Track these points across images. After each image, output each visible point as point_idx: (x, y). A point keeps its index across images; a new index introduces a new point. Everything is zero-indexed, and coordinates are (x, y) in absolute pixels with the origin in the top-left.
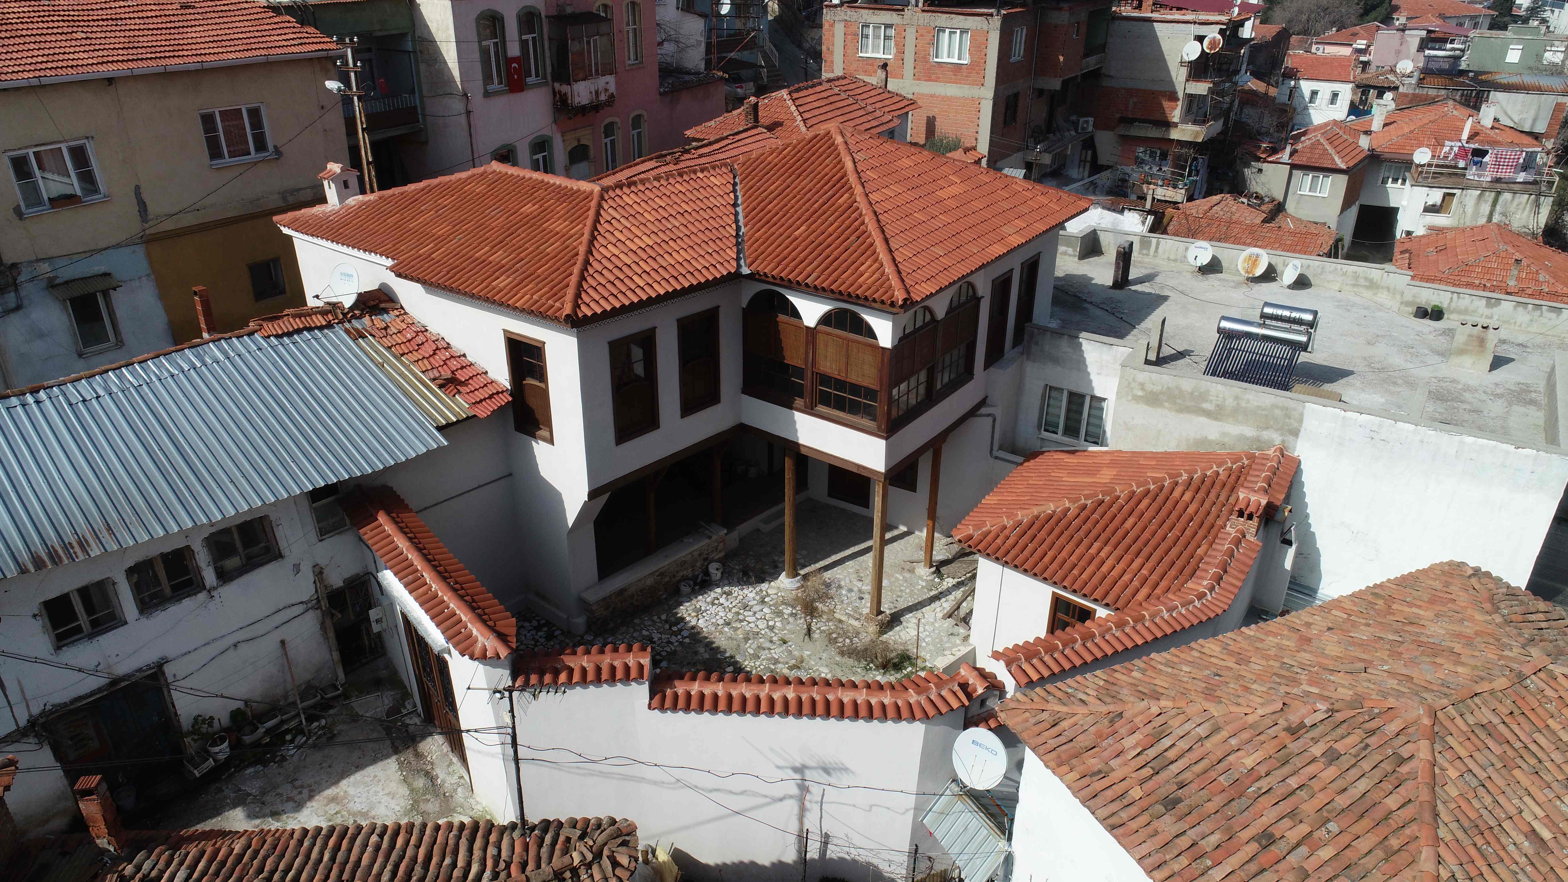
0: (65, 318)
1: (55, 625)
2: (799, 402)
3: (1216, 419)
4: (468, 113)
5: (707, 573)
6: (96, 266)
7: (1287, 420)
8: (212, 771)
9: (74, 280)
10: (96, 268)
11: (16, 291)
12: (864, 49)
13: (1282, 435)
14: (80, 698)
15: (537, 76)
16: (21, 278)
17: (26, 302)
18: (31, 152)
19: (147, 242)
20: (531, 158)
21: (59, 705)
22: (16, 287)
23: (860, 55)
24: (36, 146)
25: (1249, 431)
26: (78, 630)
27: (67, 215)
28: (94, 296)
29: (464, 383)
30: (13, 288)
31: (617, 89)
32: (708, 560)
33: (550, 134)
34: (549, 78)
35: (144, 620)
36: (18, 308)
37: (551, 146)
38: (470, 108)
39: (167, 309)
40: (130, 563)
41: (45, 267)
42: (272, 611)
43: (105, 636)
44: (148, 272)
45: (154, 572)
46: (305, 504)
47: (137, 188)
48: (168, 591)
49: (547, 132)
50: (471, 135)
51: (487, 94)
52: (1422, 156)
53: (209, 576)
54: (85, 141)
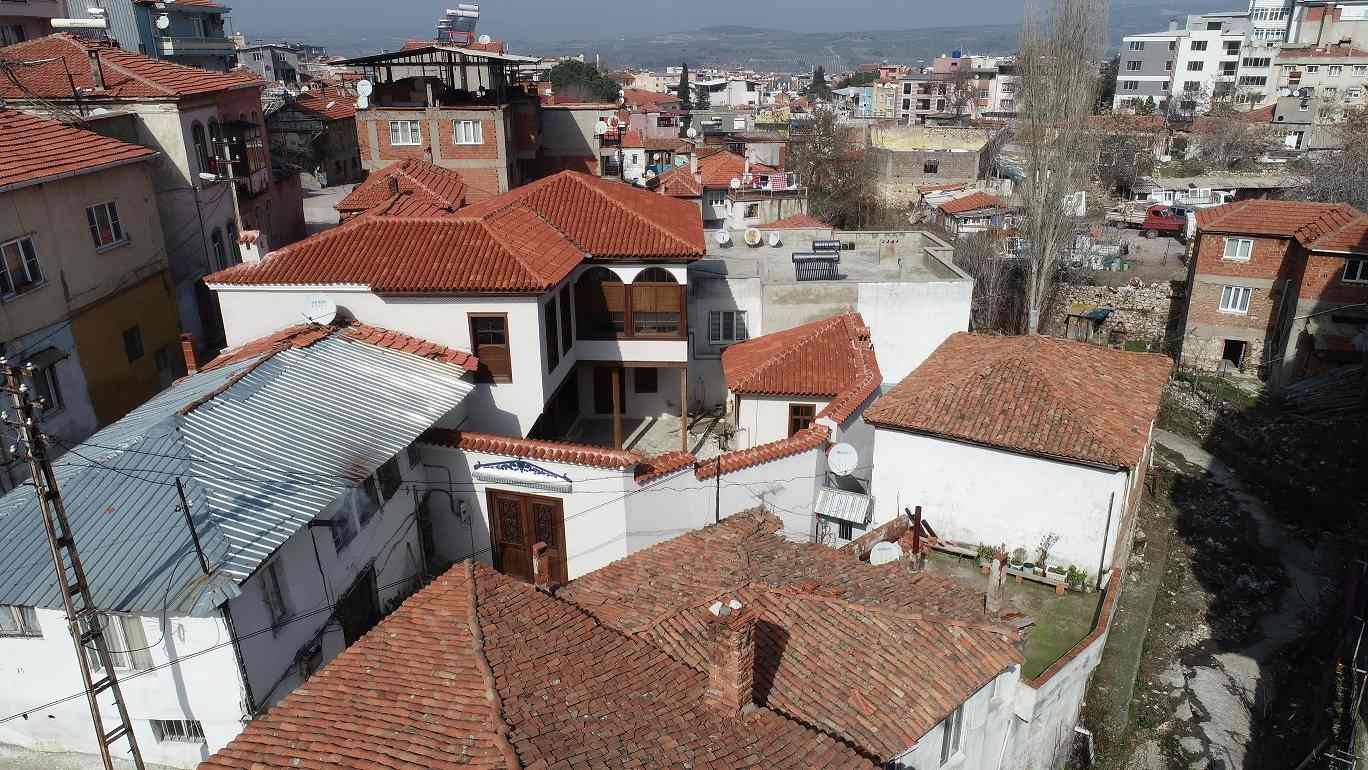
2: (619, 335)
7: (851, 295)
12: (395, 140)
13: (850, 303)
18: (2, 248)
19: (71, 318)
23: (393, 144)
24: (5, 242)
27: (26, 299)
42: (403, 521)
44: (73, 344)
47: (62, 273)
50: (201, 221)
52: (735, 184)
53: (380, 497)
54: (30, 236)
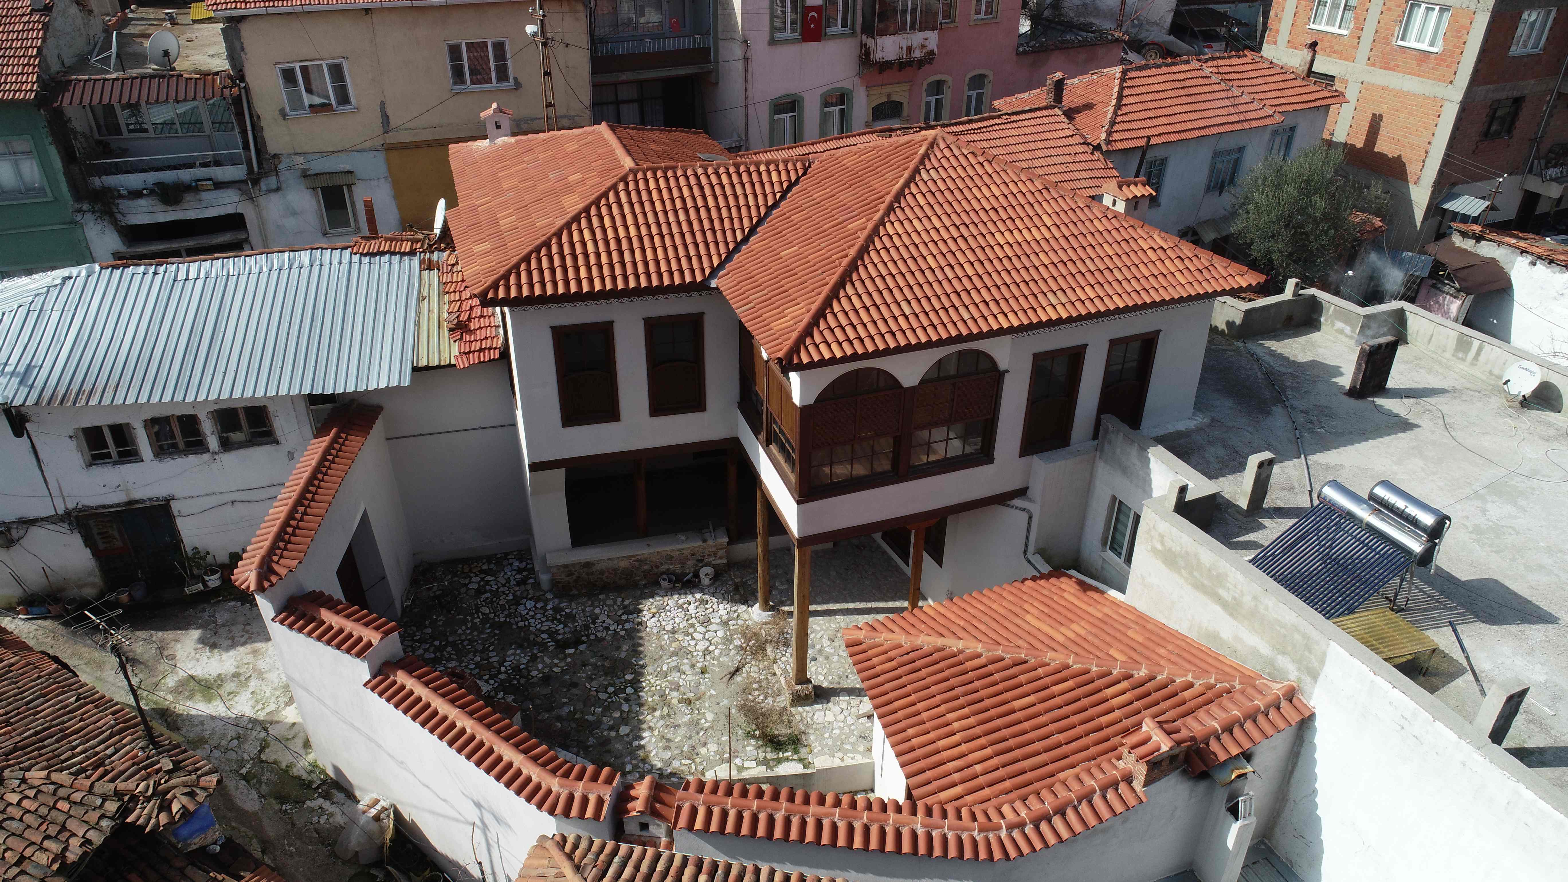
0: (314, 203)
1: (91, 448)
3: (1231, 615)
4: (746, 59)
5: (696, 575)
6: (341, 164)
7: (1307, 653)
8: (200, 593)
9: (323, 174)
10: (342, 166)
11: (277, 175)
12: (1318, 20)
13: (1299, 669)
14: (103, 507)
15: (844, 25)
16: (280, 167)
17: (284, 186)
18: (297, 66)
19: (387, 150)
20: (821, 111)
21: (88, 507)
22: (277, 173)
23: (1312, 26)
24: (301, 61)
25: (1265, 649)
26: (108, 456)
27: (321, 119)
28: (341, 187)
29: (471, 332)
30: (274, 173)
31: (939, 46)
32: (702, 562)
33: (851, 87)
34: (858, 29)
35: (156, 462)
36: (278, 189)
37: (850, 100)
38: (748, 54)
39: (400, 208)
40: (148, 416)
41: (301, 159)
42: (267, 484)
43: (124, 466)
44: (386, 175)
45: (171, 427)
46: (302, 406)
47: (383, 104)
48: (181, 445)
49: (847, 85)
50: (746, 82)
51: (772, 42)
53: (213, 442)
54: (342, 60)
